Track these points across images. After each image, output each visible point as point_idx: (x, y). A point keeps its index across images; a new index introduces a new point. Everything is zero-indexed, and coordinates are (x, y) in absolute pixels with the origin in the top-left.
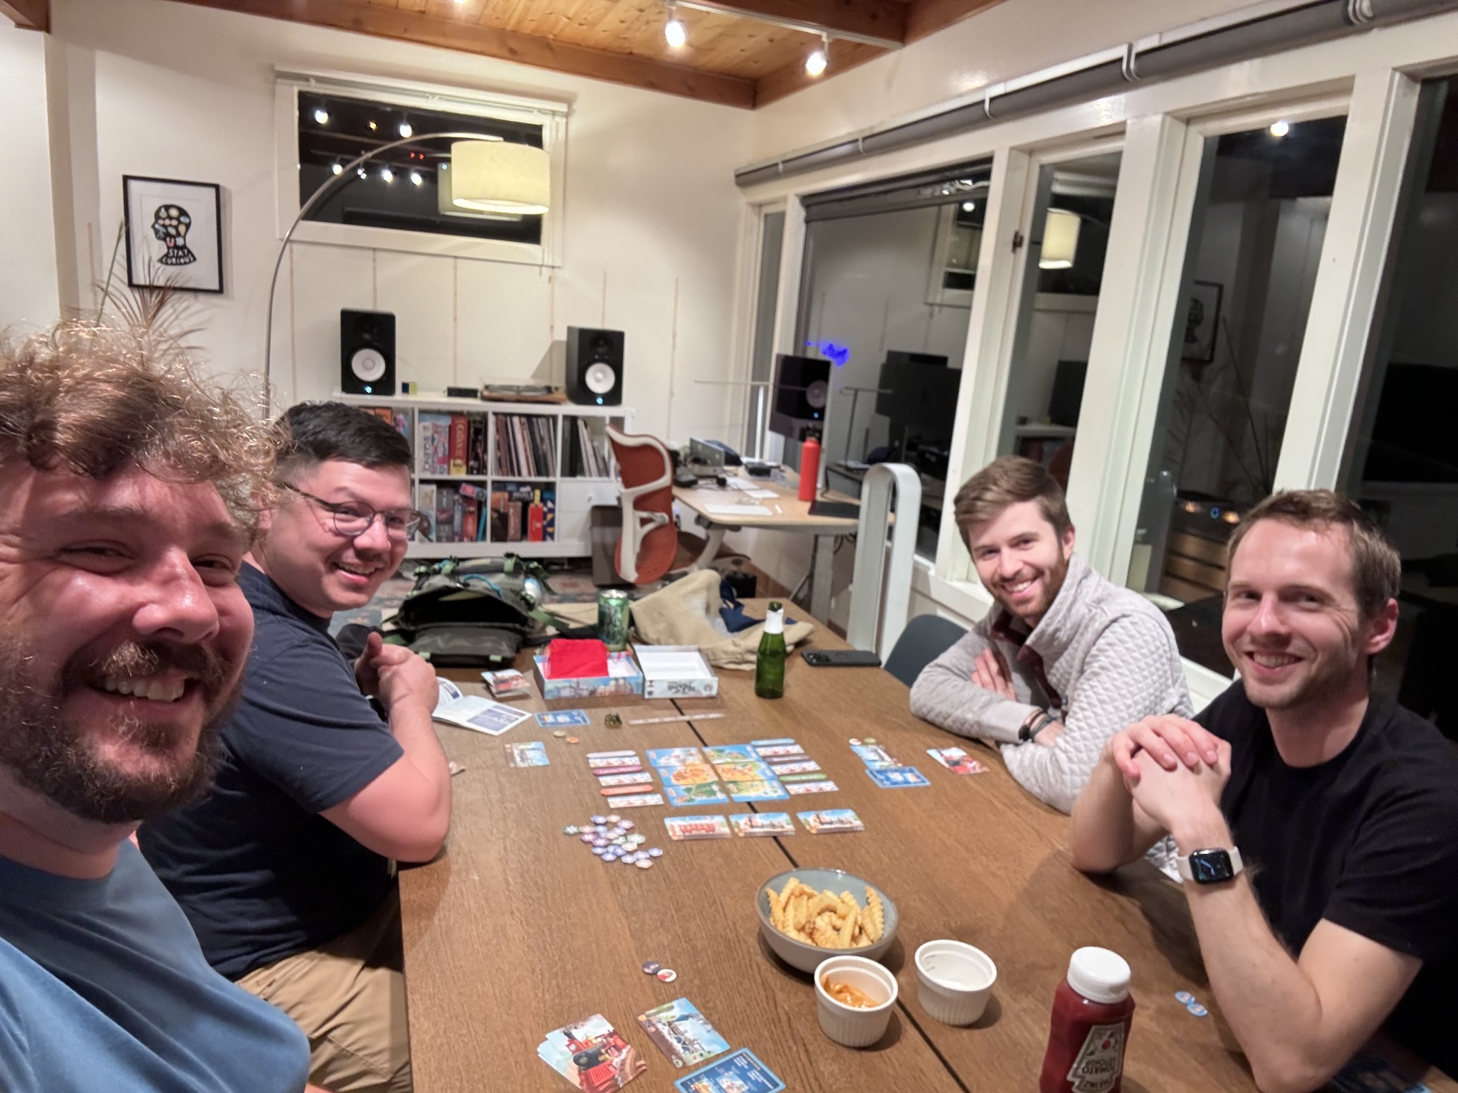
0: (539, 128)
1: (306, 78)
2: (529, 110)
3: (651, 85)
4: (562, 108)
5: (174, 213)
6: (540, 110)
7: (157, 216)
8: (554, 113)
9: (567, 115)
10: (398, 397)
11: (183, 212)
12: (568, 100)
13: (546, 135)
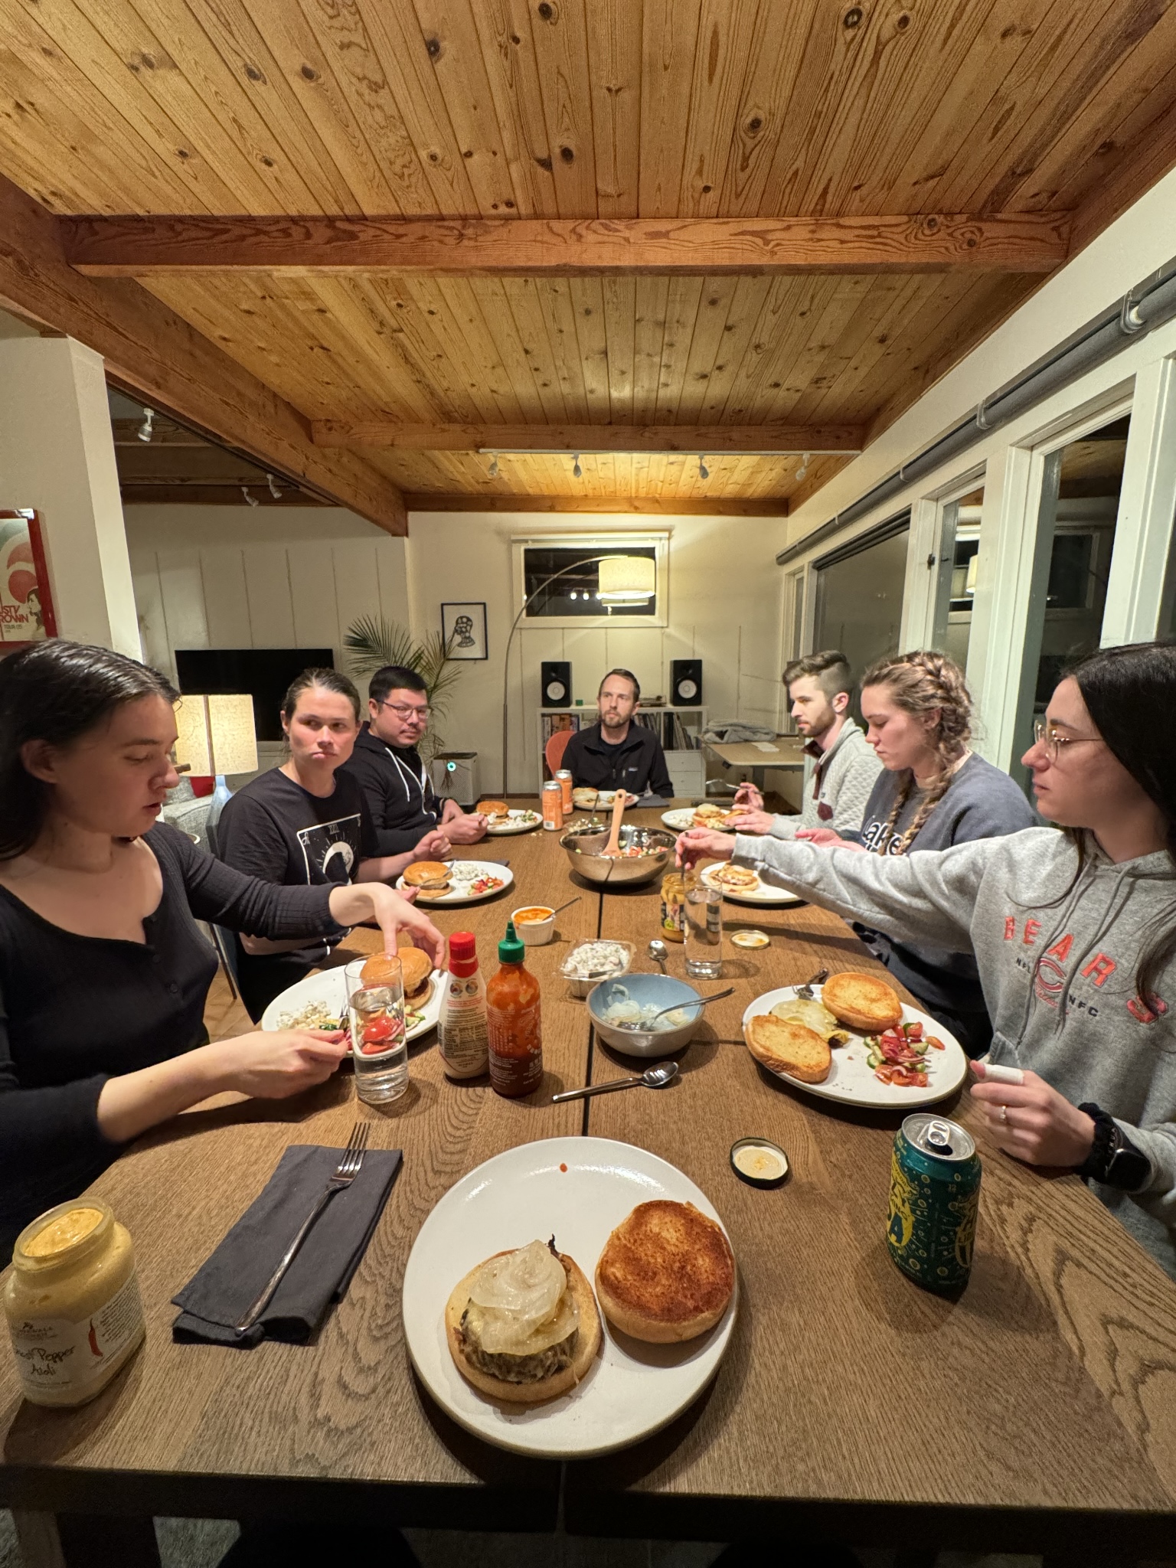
0: (654, 549)
1: (526, 541)
2: (646, 539)
3: (720, 513)
4: (666, 534)
5: (465, 620)
6: (652, 538)
7: (457, 623)
8: (661, 539)
9: (669, 539)
10: (573, 708)
11: (469, 620)
12: (669, 530)
13: (657, 554)
